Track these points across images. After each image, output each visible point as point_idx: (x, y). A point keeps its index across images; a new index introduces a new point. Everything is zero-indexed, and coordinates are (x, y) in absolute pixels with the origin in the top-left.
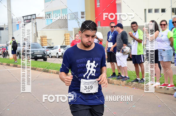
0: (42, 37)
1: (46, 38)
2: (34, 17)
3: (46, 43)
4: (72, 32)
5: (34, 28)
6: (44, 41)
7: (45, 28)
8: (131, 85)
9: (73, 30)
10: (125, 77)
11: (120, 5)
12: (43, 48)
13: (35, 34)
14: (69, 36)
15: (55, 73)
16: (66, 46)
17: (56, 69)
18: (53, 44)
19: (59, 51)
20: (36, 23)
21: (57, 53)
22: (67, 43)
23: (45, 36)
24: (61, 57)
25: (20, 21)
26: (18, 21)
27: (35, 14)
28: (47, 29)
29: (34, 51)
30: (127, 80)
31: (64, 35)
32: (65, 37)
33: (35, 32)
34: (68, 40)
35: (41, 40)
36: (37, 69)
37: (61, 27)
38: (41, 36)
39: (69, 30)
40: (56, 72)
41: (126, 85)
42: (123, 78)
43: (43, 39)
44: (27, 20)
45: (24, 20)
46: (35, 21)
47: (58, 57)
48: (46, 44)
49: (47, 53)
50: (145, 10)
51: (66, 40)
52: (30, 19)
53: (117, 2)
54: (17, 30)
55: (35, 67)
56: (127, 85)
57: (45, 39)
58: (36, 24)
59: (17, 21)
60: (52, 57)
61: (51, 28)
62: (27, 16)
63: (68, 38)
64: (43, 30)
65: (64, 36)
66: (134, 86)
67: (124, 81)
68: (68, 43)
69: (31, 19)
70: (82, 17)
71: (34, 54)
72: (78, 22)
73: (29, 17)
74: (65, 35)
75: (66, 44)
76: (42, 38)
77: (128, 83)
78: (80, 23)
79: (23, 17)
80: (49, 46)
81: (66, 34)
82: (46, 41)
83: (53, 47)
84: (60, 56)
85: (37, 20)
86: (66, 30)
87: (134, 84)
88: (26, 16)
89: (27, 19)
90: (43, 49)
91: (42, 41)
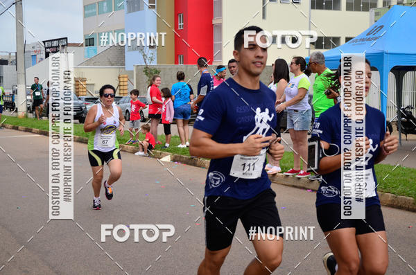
0: (78, 80)
1: (85, 81)
2: (64, 42)
3: (84, 90)
4: (133, 71)
6: (81, 86)
7: (84, 64)
9: (134, 69)
11: (220, 26)
12: (80, 99)
14: (126, 79)
16: (122, 97)
18: (97, 92)
22: (122, 92)
23: (83, 78)
25: (38, 49)
26: (35, 49)
27: (66, 38)
28: (87, 65)
31: (117, 78)
32: (120, 82)
34: (125, 88)
35: (76, 85)
37: (112, 63)
38: (75, 79)
39: (127, 69)
43: (80, 83)
44: (51, 49)
45: (46, 48)
46: (66, 50)
48: (85, 93)
49: (86, 108)
51: (122, 88)
52: (56, 47)
53: (214, 22)
54: (33, 65)
57: (84, 83)
59: (33, 50)
61: (94, 64)
62: (51, 41)
63: (125, 83)
64: (80, 68)
65: (118, 80)
68: (125, 92)
69: (58, 46)
72: (144, 55)
73: (55, 44)
74: (119, 78)
75: (120, 94)
76: (76, 81)
78: (148, 57)
79: (44, 42)
80: (90, 96)
81: (122, 76)
82: (84, 86)
85: (69, 49)
86: (121, 69)
88: (49, 41)
89: (52, 47)
90: (80, 102)
91: (77, 87)
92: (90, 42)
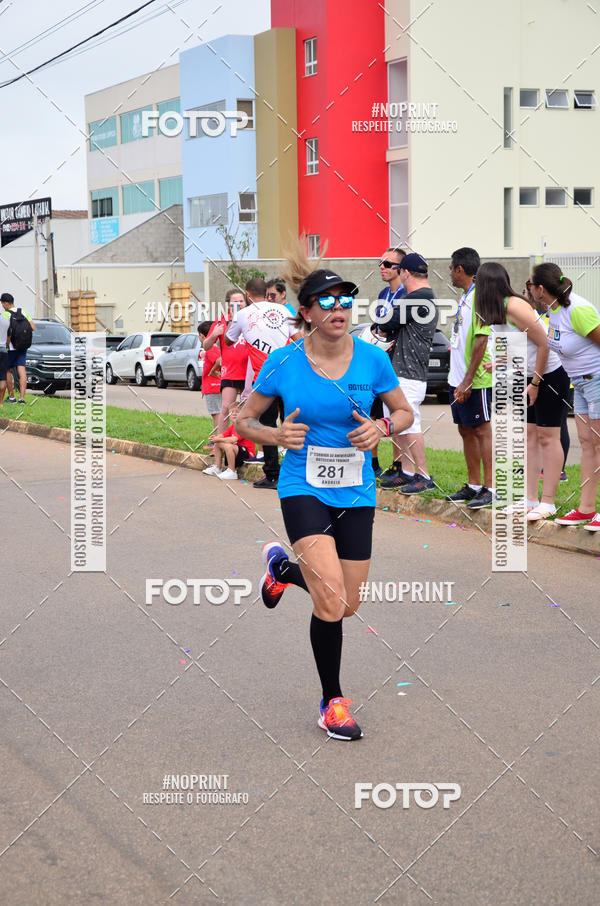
0: (77, 296)
1: (93, 298)
2: (43, 210)
3: (92, 319)
4: (202, 275)
5: (44, 258)
6: (83, 311)
7: (89, 259)
8: (442, 511)
9: (206, 269)
10: (418, 478)
11: (403, 167)
13: (46, 281)
14: (186, 294)
15: (127, 453)
16: (177, 336)
17: (130, 436)
18: (120, 324)
19: (147, 358)
20: (52, 234)
21: (138, 365)
22: (178, 323)
23: (88, 293)
24: (153, 382)
27: (48, 200)
28: (98, 262)
29: (41, 354)
30: (423, 489)
31: (167, 290)
32: (172, 299)
33: (45, 274)
35: (72, 308)
36: (52, 434)
37: (155, 255)
38: (69, 293)
39: (188, 269)
40: (130, 450)
41: (418, 510)
42: (407, 480)
43: (80, 302)
44: (15, 225)
45: (2, 224)
46: (48, 228)
47: (139, 381)
48: (92, 327)
50: (507, 191)
52: (26, 220)
53: (390, 156)
55: (46, 426)
56: (423, 510)
57: (90, 303)
58: (50, 239)
60: (115, 381)
61: (113, 259)
62: (14, 205)
64: (81, 268)
65: (168, 294)
66: (452, 514)
67: (413, 496)
69: (31, 219)
70: (244, 217)
71: (41, 368)
72: (228, 238)
73: (24, 212)
74: (171, 290)
75: (174, 327)
76: (74, 299)
77: (430, 501)
78: (237, 242)
81: (177, 285)
82: (91, 311)
83: (120, 340)
84: (150, 378)
85: (55, 225)
86: (175, 270)
87: (455, 509)
88: (9, 206)
89: (16, 220)
91: (74, 312)
92: (103, 207)
